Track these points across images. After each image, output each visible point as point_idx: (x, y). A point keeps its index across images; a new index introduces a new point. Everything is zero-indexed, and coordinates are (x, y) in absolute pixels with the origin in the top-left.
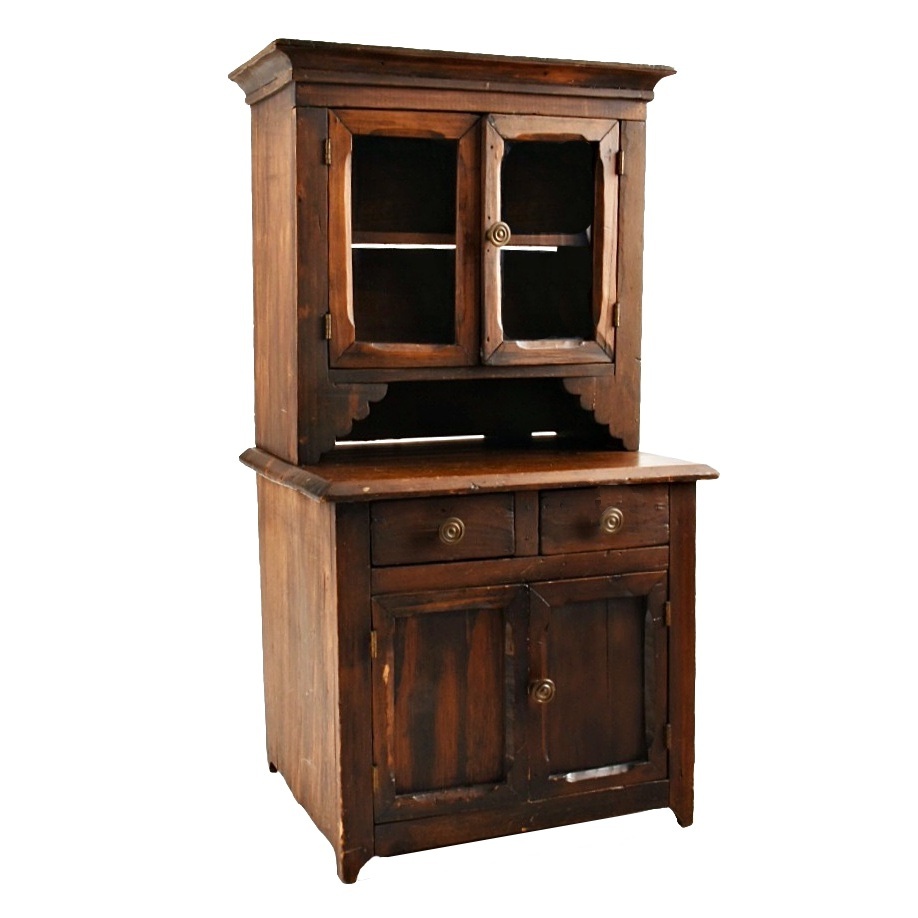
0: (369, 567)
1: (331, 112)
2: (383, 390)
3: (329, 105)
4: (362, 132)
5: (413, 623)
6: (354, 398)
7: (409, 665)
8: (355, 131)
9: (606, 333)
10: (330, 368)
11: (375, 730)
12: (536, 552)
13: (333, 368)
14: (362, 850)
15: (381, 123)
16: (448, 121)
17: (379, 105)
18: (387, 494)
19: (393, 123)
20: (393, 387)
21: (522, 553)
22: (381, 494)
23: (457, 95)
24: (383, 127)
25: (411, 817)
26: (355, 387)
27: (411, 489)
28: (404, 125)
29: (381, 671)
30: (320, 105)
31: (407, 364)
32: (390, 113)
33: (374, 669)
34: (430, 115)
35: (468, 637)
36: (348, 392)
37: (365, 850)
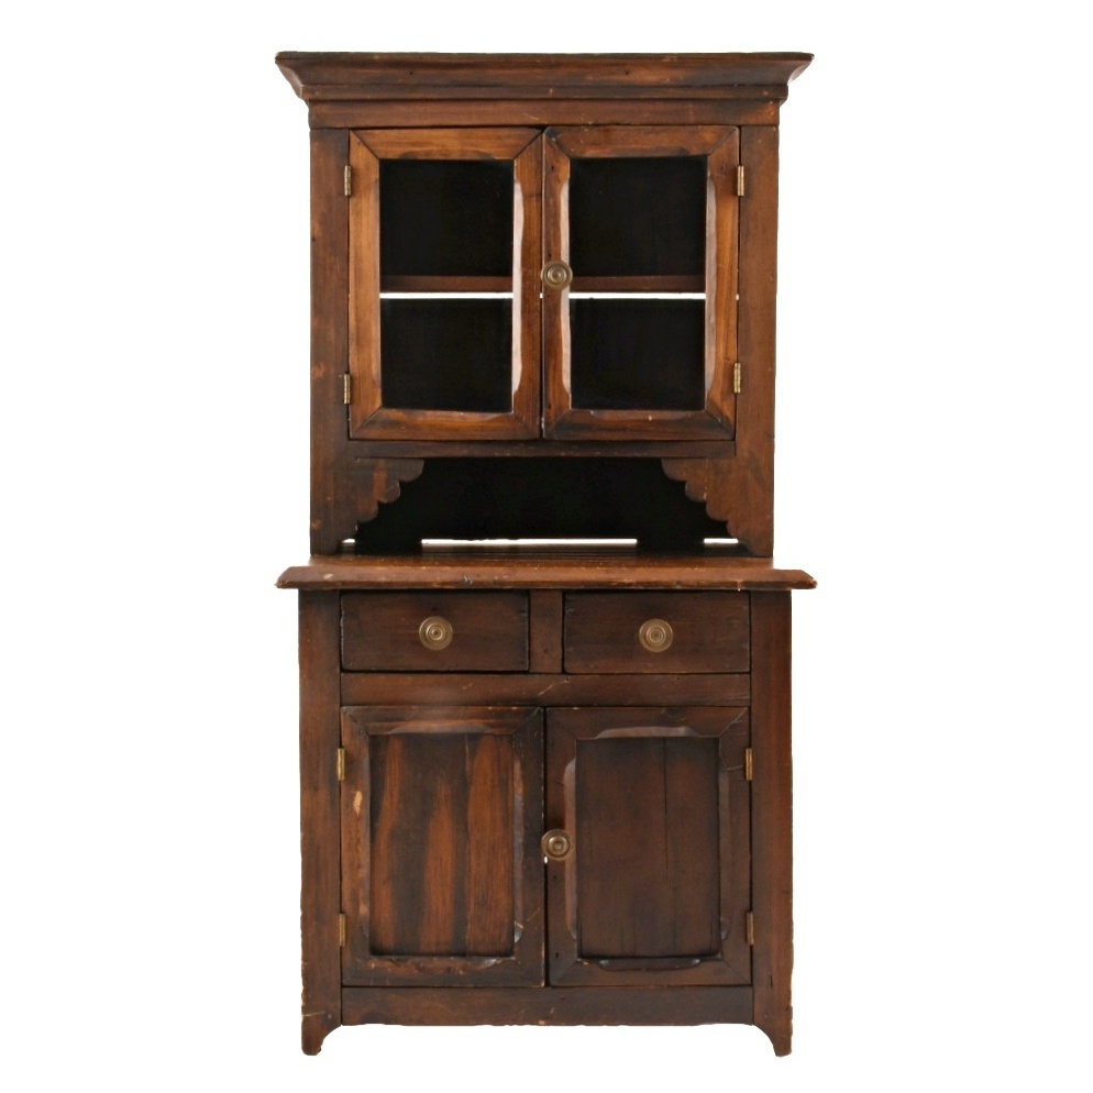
0: (338, 670)
1: (352, 134)
2: (419, 467)
3: (350, 125)
4: (390, 156)
5: (396, 746)
6: (380, 477)
7: (392, 795)
8: (382, 156)
9: (722, 400)
10: (349, 439)
11: (344, 870)
12: (560, 670)
13: (353, 440)
14: (326, 1016)
15: (414, 144)
16: (499, 138)
17: (411, 123)
18: (352, 583)
19: (430, 144)
20: (430, 463)
21: (539, 669)
22: (344, 583)
23: (515, 106)
24: (416, 149)
25: (388, 984)
26: (382, 463)
27: (383, 579)
28: (443, 146)
29: (352, 797)
30: (338, 126)
31: (446, 436)
32: (425, 132)
33: (343, 795)
34: (475, 131)
35: (468, 769)
36: (373, 468)
37: (330, 1016)
